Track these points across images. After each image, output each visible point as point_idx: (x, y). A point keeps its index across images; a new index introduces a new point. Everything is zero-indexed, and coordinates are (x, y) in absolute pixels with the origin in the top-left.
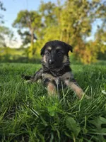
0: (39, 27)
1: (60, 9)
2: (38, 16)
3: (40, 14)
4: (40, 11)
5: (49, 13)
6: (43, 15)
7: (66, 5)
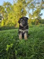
0: (4, 13)
1: (15, 5)
2: (3, 8)
3: (4, 7)
4: (4, 6)
5: (8, 6)
6: (6, 7)
7: (17, 3)
